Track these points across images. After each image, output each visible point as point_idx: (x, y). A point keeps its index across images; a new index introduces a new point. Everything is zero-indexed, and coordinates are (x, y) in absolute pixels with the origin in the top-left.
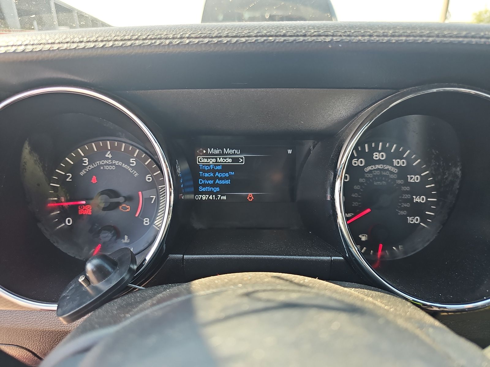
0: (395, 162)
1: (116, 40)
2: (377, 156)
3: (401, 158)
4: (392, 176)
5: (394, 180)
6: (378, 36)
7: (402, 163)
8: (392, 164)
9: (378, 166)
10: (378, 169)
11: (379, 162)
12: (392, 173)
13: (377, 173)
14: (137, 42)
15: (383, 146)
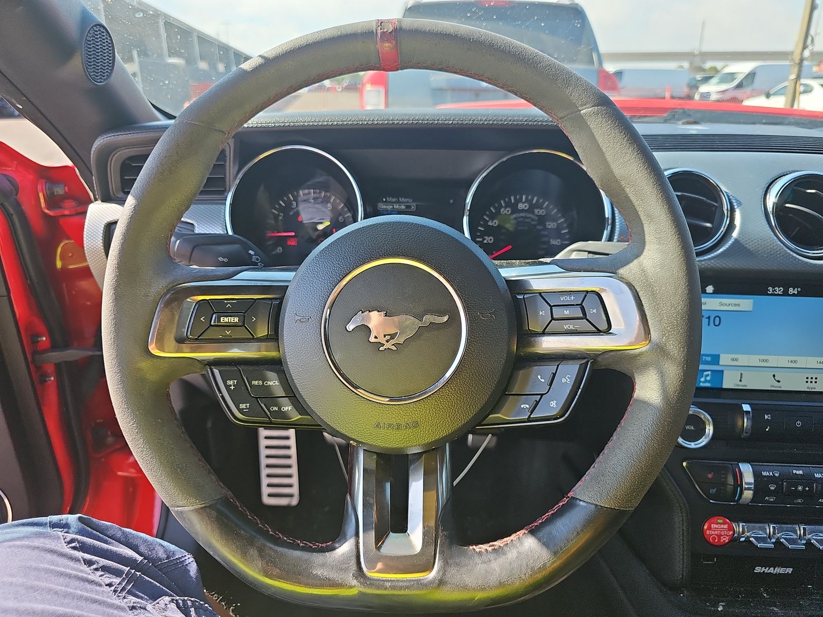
0: (536, 211)
1: (338, 121)
2: (521, 206)
3: (542, 209)
4: (533, 223)
5: (535, 226)
6: (477, 121)
7: (541, 212)
8: (533, 213)
9: (522, 215)
10: (522, 217)
11: (523, 211)
12: (533, 220)
13: (521, 219)
14: (350, 122)
15: (527, 198)
